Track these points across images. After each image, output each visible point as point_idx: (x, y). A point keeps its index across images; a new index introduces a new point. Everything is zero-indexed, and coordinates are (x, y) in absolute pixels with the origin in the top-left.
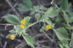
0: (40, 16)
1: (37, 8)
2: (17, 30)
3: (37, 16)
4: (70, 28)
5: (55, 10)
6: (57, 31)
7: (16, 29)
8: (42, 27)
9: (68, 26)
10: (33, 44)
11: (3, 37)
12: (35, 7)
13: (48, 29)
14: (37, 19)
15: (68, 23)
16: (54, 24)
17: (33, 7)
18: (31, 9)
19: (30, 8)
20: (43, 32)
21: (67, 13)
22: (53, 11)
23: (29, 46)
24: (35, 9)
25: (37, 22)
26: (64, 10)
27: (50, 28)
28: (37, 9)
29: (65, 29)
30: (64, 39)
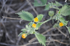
0: (54, 14)
1: (51, 4)
2: (29, 30)
7: (28, 28)
8: (55, 24)
10: (45, 42)
13: (61, 26)
14: (50, 16)
18: (46, 5)
23: (40, 44)
25: (51, 19)
27: (63, 25)
28: (52, 6)
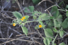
3: (35, 17)
4: (56, 31)
5: (47, 16)
6: (46, 31)
9: (55, 30)
11: (10, 29)
12: (35, 11)
13: (40, 27)
14: (34, 19)
15: (55, 27)
16: (45, 26)
17: (34, 11)
19: (32, 12)
20: (37, 29)
21: (57, 21)
22: (45, 16)
24: (35, 12)
25: (34, 21)
26: (55, 18)
29: (51, 30)
30: (50, 37)
